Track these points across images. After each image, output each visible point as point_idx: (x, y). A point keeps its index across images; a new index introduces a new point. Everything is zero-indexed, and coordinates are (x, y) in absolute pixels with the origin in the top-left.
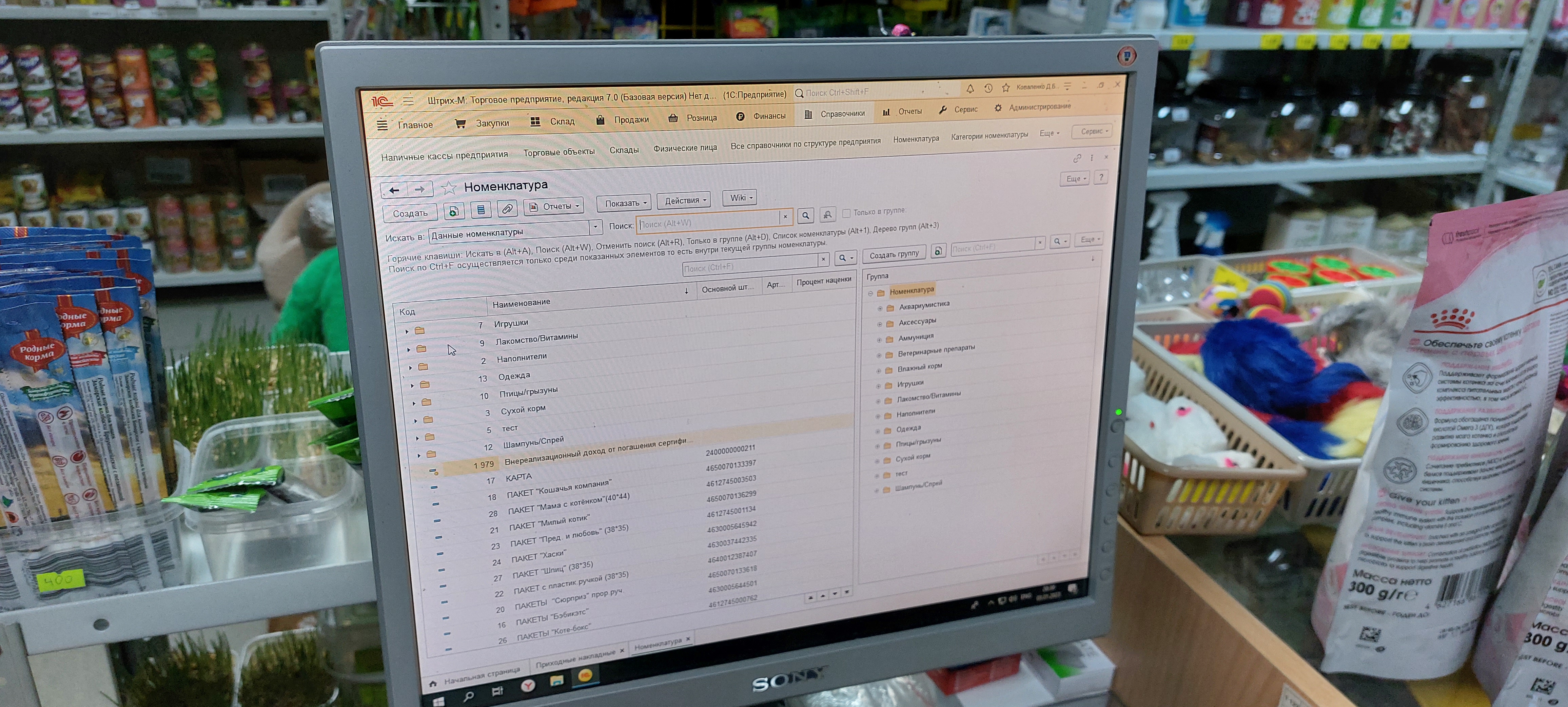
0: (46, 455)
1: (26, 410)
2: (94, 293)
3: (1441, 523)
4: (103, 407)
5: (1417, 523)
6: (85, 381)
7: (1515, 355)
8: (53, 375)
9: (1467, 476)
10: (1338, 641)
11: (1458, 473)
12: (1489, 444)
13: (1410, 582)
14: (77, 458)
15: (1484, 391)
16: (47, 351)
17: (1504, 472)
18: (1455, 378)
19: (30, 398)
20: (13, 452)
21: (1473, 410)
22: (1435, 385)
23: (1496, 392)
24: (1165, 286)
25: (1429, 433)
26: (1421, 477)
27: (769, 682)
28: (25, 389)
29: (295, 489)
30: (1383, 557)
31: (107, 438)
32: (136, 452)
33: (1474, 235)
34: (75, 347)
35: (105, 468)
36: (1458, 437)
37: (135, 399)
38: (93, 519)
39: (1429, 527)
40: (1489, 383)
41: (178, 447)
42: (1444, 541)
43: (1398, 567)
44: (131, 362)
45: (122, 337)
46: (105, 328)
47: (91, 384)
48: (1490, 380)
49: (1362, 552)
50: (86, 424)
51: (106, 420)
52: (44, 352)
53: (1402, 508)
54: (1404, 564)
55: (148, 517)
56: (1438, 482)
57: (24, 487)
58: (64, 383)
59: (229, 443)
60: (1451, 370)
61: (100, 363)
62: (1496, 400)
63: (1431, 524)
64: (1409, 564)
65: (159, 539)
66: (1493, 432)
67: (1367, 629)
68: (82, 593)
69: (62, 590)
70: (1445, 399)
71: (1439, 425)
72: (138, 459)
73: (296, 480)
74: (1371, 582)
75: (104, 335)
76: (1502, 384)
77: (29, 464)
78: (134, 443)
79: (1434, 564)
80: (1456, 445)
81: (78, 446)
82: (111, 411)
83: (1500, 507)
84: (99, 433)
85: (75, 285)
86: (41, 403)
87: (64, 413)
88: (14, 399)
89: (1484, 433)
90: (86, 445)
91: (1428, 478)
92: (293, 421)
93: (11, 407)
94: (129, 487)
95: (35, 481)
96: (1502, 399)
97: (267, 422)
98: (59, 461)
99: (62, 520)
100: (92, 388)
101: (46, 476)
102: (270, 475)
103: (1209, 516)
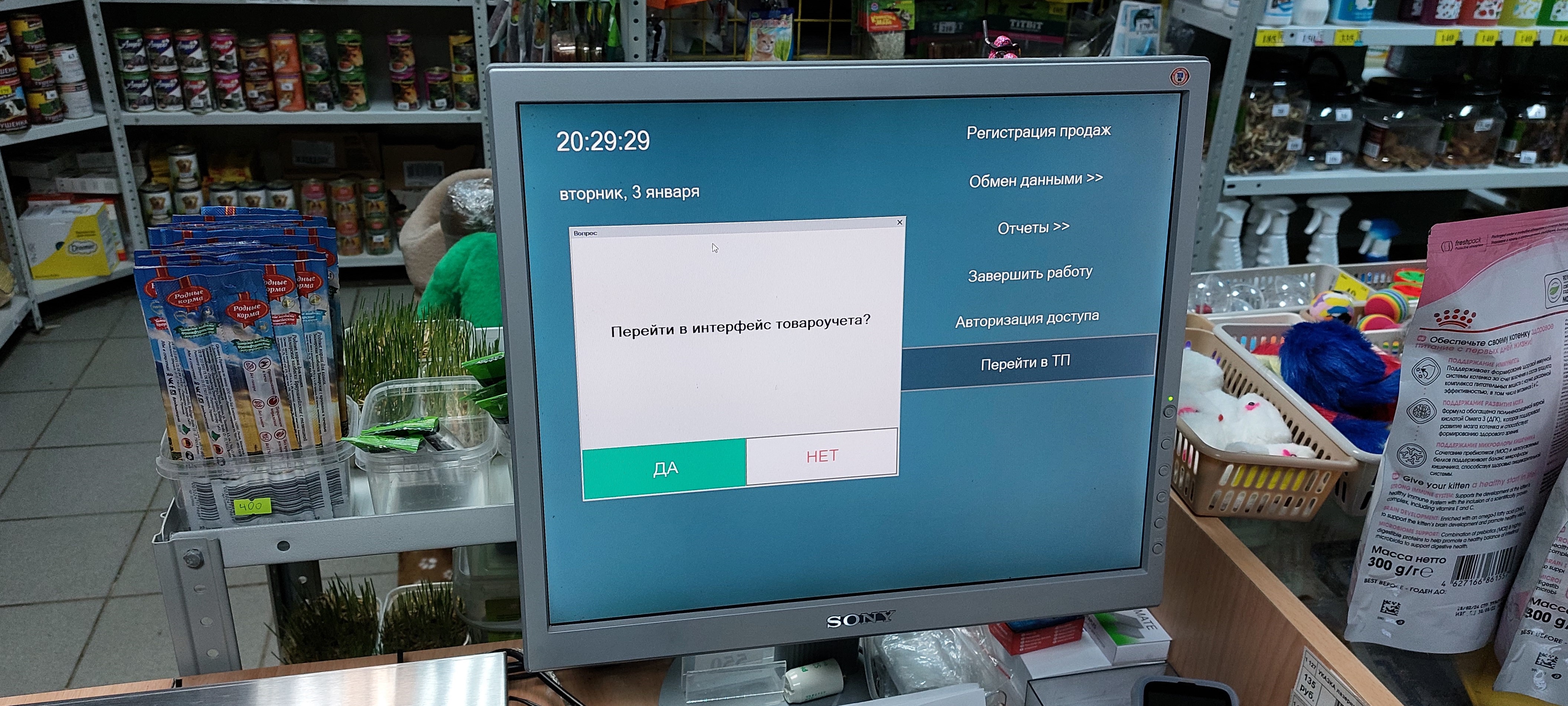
0: (249, 398)
1: (235, 359)
2: (293, 263)
3: (1451, 505)
4: (295, 360)
5: (1429, 504)
6: (283, 337)
7: (1523, 355)
8: (258, 330)
9: (1476, 463)
10: (1360, 613)
11: (1467, 460)
12: (1496, 434)
13: (1425, 560)
14: (273, 402)
15: (1490, 386)
16: (255, 311)
17: (1514, 462)
18: (1462, 373)
19: (239, 350)
20: (222, 393)
21: (1481, 403)
22: (1442, 379)
23: (1502, 387)
24: (1282, 293)
25: (1437, 422)
26: (1430, 462)
27: (842, 620)
28: (235, 341)
29: (446, 440)
30: (1400, 536)
31: (297, 386)
32: (319, 400)
33: (1475, 244)
34: (276, 309)
35: (294, 412)
36: (1465, 427)
37: (321, 354)
38: (282, 455)
39: (1440, 508)
40: (1495, 379)
41: (349, 401)
42: (1455, 522)
43: (1413, 545)
44: (319, 323)
45: (313, 302)
46: (301, 293)
47: (287, 340)
48: (1495, 375)
49: (1380, 530)
50: (280, 374)
51: (297, 371)
52: (252, 312)
53: (1415, 490)
54: (1419, 542)
55: (325, 456)
56: (1447, 467)
57: (229, 423)
58: (266, 338)
59: (390, 400)
60: (1459, 366)
61: (295, 322)
62: (1502, 394)
63: (1443, 506)
64: (1424, 543)
65: (333, 476)
66: (1501, 424)
67: (1387, 602)
68: (267, 519)
69: (254, 515)
70: (1453, 391)
71: (1446, 415)
72: (320, 406)
73: (447, 432)
74: (1388, 558)
75: (299, 299)
76: (1507, 380)
77: (234, 405)
78: (318, 392)
79: (1449, 544)
80: (1464, 434)
81: (274, 393)
82: (301, 364)
83: (1513, 495)
84: (291, 382)
85: (278, 257)
86: (248, 354)
87: (265, 363)
88: (227, 351)
89: (1490, 424)
90: (280, 391)
91: (1437, 463)
92: (443, 383)
93: (223, 356)
94: (312, 430)
95: (237, 420)
96: (1508, 394)
97: (421, 384)
98: (258, 404)
99: (257, 455)
100: (288, 344)
101: (246, 416)
102: (429, 423)
103: (1261, 501)
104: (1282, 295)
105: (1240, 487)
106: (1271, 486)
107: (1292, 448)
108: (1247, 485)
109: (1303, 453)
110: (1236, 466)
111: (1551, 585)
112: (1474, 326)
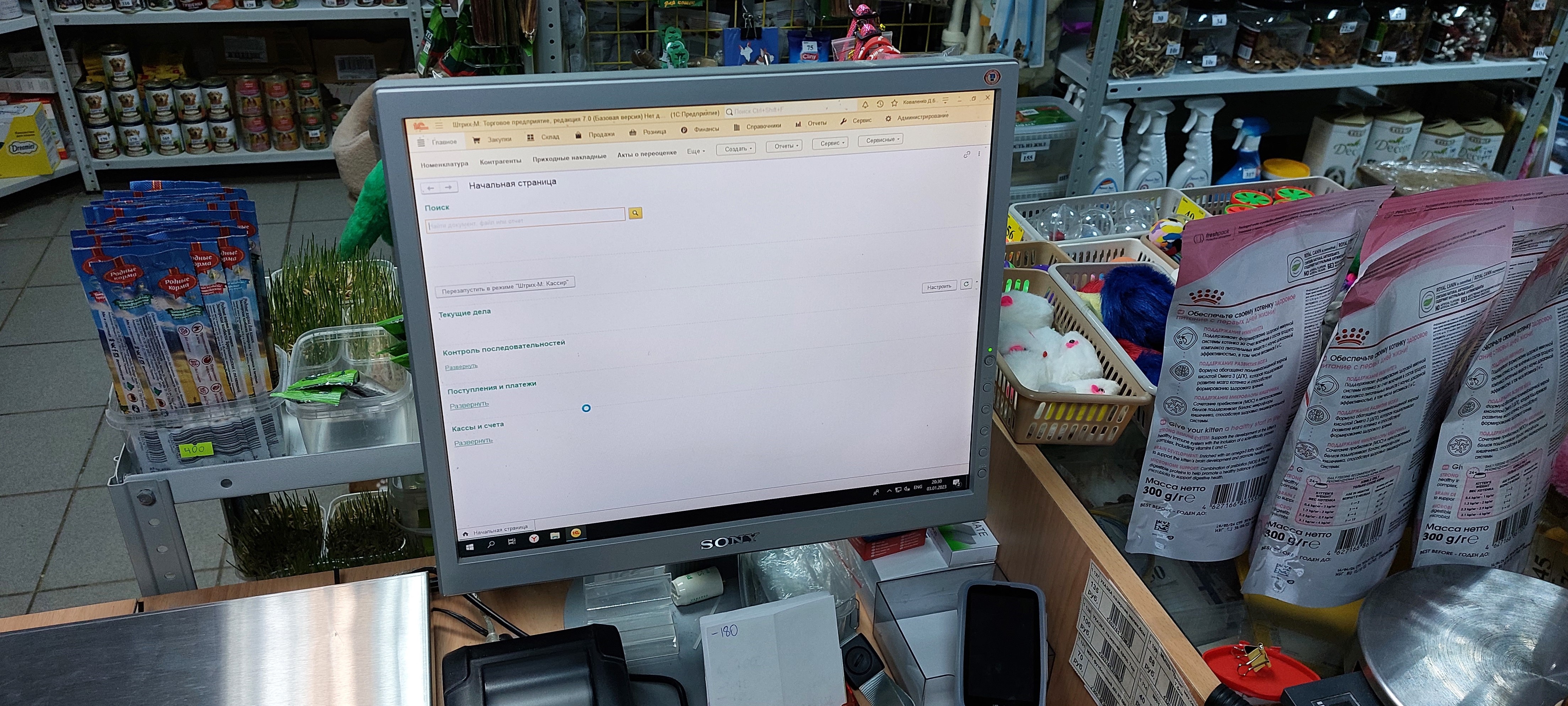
0: (185, 358)
1: (170, 325)
2: (217, 240)
3: (1209, 446)
4: (225, 324)
5: (1189, 445)
6: (211, 305)
7: (1266, 323)
8: (189, 300)
9: (1228, 412)
10: (1138, 530)
11: (1220, 410)
12: (1244, 388)
13: (1189, 489)
14: (207, 360)
15: (1238, 349)
16: (185, 283)
17: (1261, 409)
18: (1216, 339)
19: (173, 317)
20: (161, 356)
21: (1231, 363)
22: (1199, 345)
23: (1247, 350)
25: (1195, 379)
26: (1189, 411)
27: (713, 543)
28: (169, 311)
29: (368, 386)
30: (1167, 470)
31: (228, 346)
32: (249, 357)
33: (1224, 235)
34: (204, 281)
35: (227, 368)
36: (1218, 383)
37: (248, 317)
38: (219, 405)
39: (1199, 448)
40: (1242, 344)
41: (278, 350)
42: (1211, 459)
43: (1178, 477)
44: (244, 291)
45: (237, 272)
46: (226, 266)
47: (216, 307)
48: (1242, 341)
49: (1152, 465)
50: (212, 336)
51: (227, 333)
52: (182, 284)
53: (1178, 433)
54: (1183, 475)
55: (259, 405)
56: (1204, 416)
57: (169, 380)
58: (197, 306)
59: (317, 347)
60: (1212, 333)
61: (222, 291)
62: (1247, 356)
63: (1201, 446)
64: (1186, 475)
65: (267, 420)
66: (1247, 380)
67: (1160, 522)
68: (211, 460)
69: (197, 457)
70: (1208, 354)
71: (1202, 374)
72: (250, 362)
73: (368, 379)
74: (1159, 487)
75: (224, 272)
76: (1252, 344)
77: (172, 364)
78: (248, 350)
79: (1207, 476)
80: (1217, 389)
81: (207, 352)
82: (230, 326)
83: (1261, 435)
84: (222, 342)
85: (203, 234)
86: (181, 321)
87: (197, 328)
88: (161, 318)
89: (1239, 380)
90: (213, 351)
91: (1195, 413)
92: (364, 330)
93: (159, 323)
94: (244, 383)
95: (177, 377)
96: (1253, 356)
97: (345, 331)
98: (194, 363)
99: (196, 406)
100: (216, 310)
101: (184, 373)
102: (348, 378)
103: (1072, 430)
104: (1130, 219)
105: (1052, 420)
106: (1078, 419)
107: (1101, 382)
108: (1058, 418)
109: (1110, 387)
110: (1048, 404)
111: (1284, 512)
112: (1225, 301)
